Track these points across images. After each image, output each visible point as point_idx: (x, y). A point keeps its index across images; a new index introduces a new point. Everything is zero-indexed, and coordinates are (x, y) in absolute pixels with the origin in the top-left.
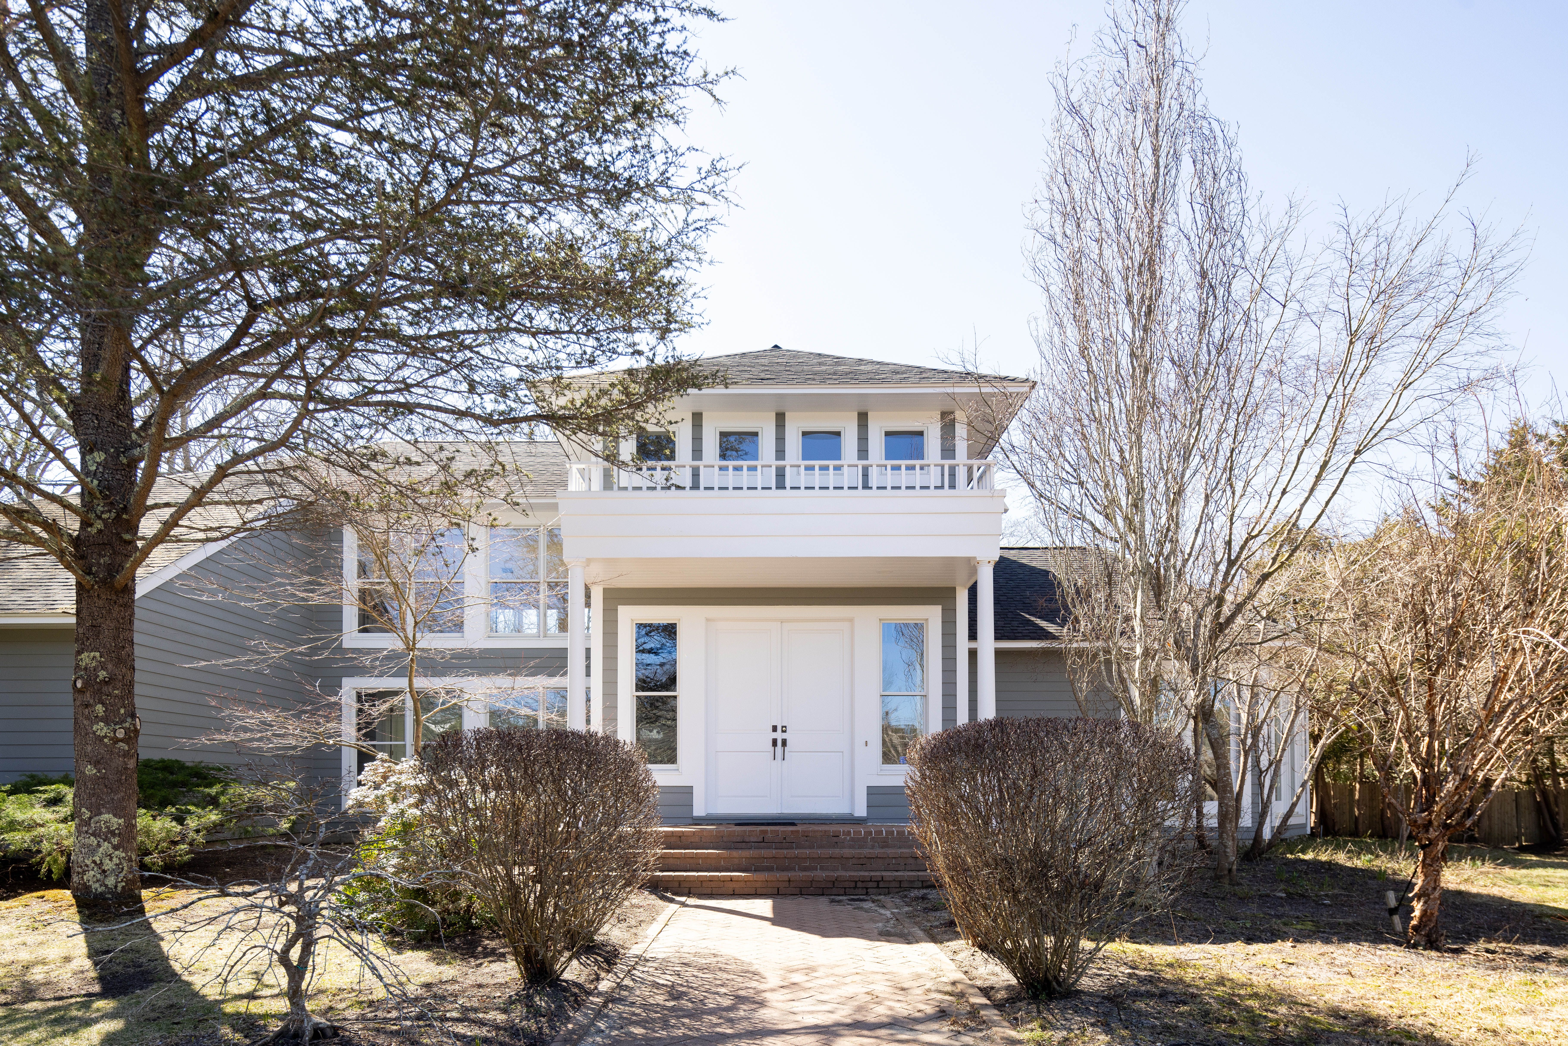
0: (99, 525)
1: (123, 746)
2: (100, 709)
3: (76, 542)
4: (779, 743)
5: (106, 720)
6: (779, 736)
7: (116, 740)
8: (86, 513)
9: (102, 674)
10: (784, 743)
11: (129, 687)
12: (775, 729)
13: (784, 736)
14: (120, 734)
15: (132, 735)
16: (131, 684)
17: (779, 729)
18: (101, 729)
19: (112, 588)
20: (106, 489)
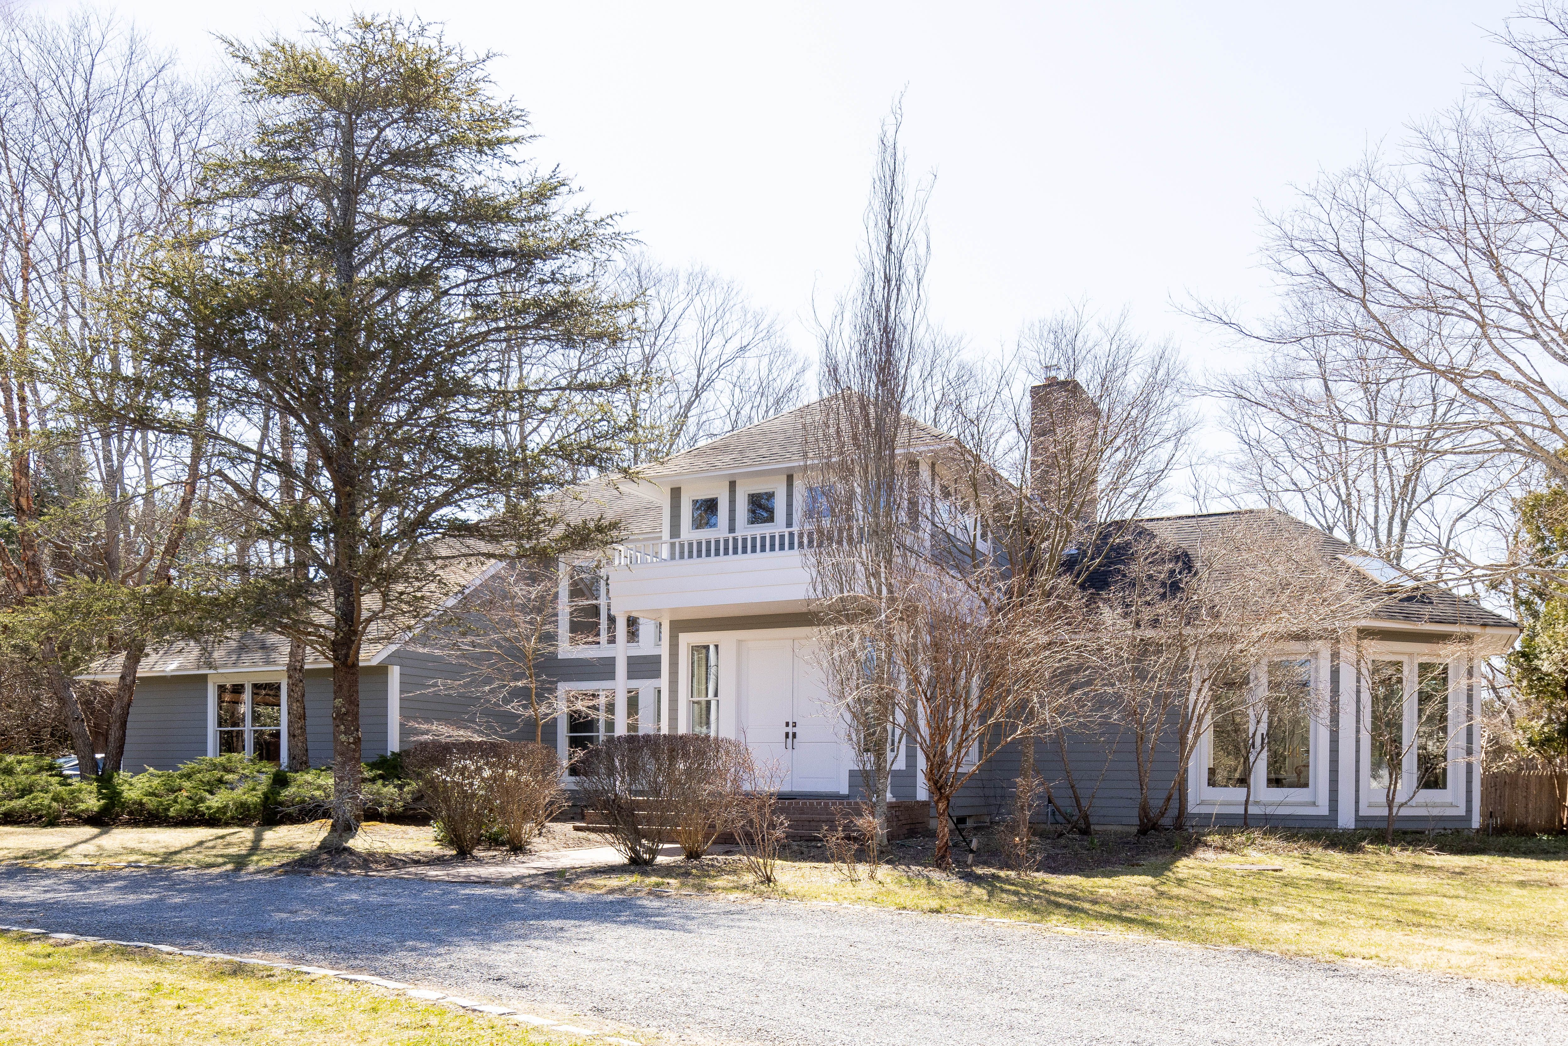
0: (341, 634)
1: (353, 746)
2: (342, 727)
3: (333, 643)
4: (791, 735)
5: (345, 733)
6: (790, 730)
7: (349, 743)
8: (336, 629)
9: (343, 710)
10: (794, 735)
11: (356, 716)
12: (787, 724)
13: (795, 730)
14: (351, 740)
15: (357, 741)
16: (357, 713)
17: (791, 724)
18: (343, 738)
19: (347, 666)
20: (344, 614)
